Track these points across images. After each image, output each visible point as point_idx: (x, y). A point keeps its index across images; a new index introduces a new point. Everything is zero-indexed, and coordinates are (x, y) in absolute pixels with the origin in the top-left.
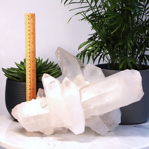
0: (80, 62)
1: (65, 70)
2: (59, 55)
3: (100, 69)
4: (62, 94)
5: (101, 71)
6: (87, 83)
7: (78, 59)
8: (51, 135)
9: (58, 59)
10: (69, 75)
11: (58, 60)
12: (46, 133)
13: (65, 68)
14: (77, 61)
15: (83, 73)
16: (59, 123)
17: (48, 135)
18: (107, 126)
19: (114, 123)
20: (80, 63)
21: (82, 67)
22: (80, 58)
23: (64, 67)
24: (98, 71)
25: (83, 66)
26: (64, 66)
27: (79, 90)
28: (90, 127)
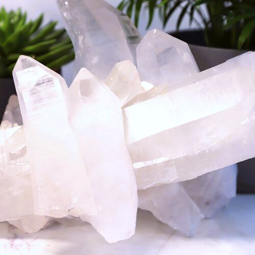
0: (128, 23)
1: (82, 46)
2: (66, 3)
3: (185, 44)
4: (69, 119)
5: (189, 50)
6: (147, 86)
7: (123, 15)
8: (42, 229)
9: (65, 14)
10: (95, 60)
11: (63, 16)
12: (26, 228)
13: (83, 41)
14: (119, 19)
15: (134, 55)
16: (57, 208)
17: (30, 231)
18: (199, 204)
19: (218, 197)
20: (128, 27)
21: (133, 39)
22: (129, 13)
23: (81, 38)
24: (178, 50)
25: (137, 34)
26: (81, 34)
27: (123, 108)
28: (152, 212)
